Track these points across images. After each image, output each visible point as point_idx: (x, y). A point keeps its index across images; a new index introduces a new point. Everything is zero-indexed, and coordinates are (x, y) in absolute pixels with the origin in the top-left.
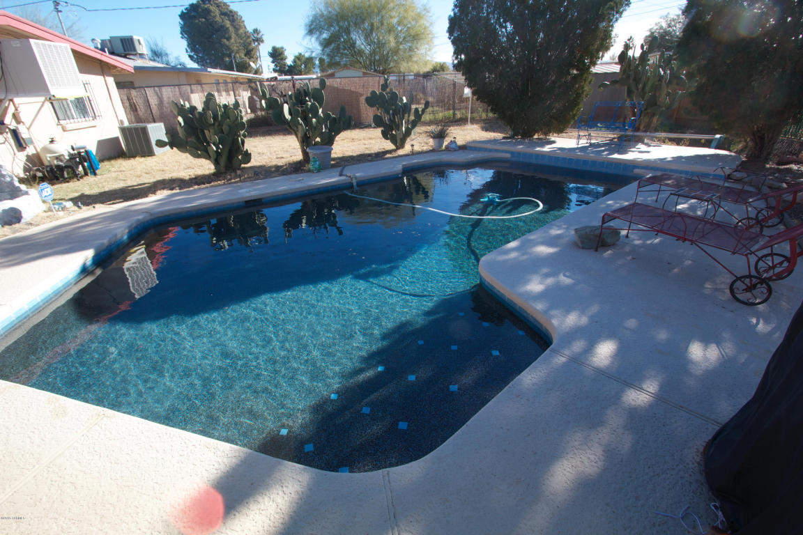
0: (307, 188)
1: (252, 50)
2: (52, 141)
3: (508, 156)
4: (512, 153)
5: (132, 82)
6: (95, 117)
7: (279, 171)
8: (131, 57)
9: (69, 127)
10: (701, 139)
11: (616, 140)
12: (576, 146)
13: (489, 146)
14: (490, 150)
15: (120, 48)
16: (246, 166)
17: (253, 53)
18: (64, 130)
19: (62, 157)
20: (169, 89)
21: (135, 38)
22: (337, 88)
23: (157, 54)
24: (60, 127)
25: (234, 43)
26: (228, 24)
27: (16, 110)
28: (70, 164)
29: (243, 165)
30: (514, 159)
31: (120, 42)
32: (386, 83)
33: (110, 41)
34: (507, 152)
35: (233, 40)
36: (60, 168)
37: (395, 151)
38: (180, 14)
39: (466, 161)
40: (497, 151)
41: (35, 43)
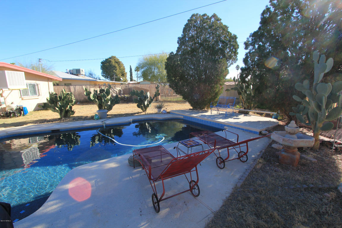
0: (81, 127)
1: (125, 74)
2: (12, 103)
3: (182, 117)
4: (184, 116)
5: (71, 84)
6: (39, 96)
7: (86, 118)
8: (79, 75)
9: (24, 98)
10: (270, 114)
11: (237, 112)
12: (211, 114)
13: (177, 113)
14: (177, 115)
15: (75, 73)
16: (73, 116)
17: (124, 75)
18: (22, 99)
19: (13, 109)
20: (78, 86)
21: (81, 69)
22: (139, 88)
23: (91, 75)
24: (21, 98)
25: (118, 71)
26: (117, 65)
27: (3, 92)
28: (15, 112)
29: (71, 116)
30: (184, 118)
31: (76, 71)
32: (158, 86)
33: (72, 70)
34: (182, 115)
35: (117, 71)
36: (10, 113)
37: (142, 112)
38: (101, 62)
39: (162, 118)
40: (179, 115)
41: (7, 72)
